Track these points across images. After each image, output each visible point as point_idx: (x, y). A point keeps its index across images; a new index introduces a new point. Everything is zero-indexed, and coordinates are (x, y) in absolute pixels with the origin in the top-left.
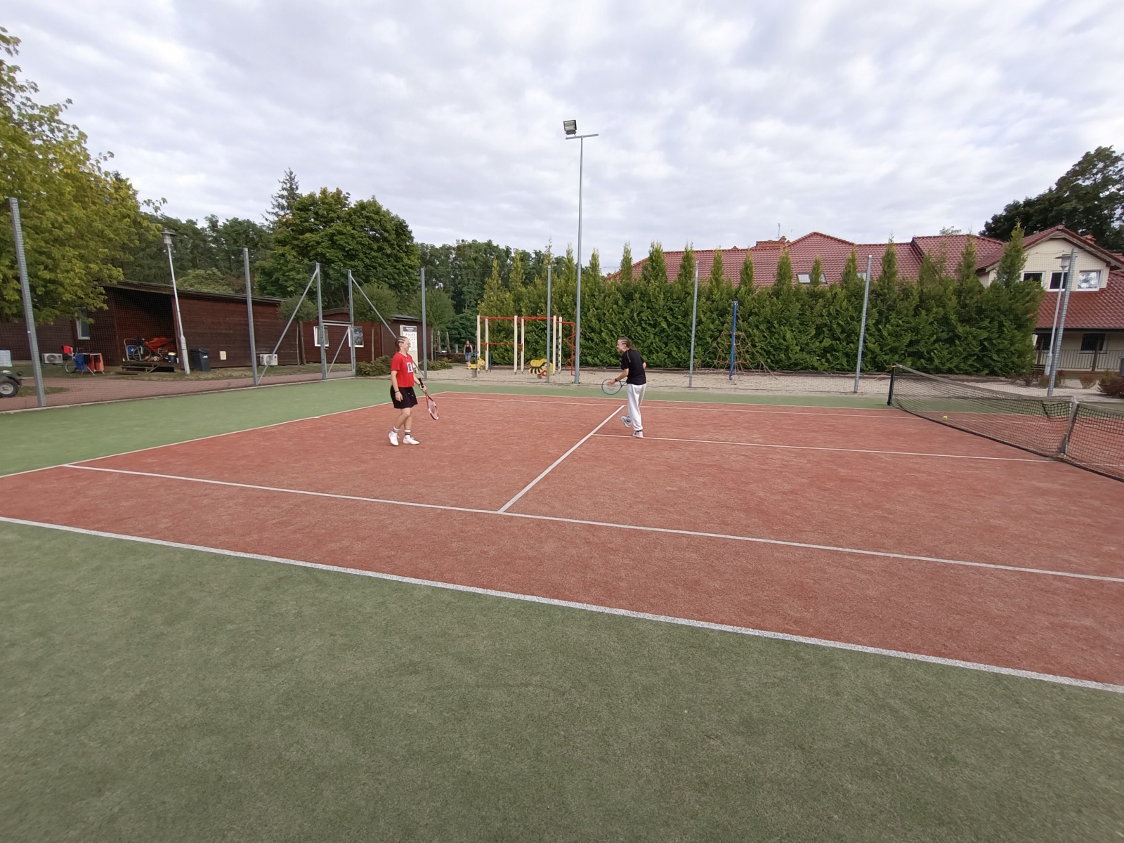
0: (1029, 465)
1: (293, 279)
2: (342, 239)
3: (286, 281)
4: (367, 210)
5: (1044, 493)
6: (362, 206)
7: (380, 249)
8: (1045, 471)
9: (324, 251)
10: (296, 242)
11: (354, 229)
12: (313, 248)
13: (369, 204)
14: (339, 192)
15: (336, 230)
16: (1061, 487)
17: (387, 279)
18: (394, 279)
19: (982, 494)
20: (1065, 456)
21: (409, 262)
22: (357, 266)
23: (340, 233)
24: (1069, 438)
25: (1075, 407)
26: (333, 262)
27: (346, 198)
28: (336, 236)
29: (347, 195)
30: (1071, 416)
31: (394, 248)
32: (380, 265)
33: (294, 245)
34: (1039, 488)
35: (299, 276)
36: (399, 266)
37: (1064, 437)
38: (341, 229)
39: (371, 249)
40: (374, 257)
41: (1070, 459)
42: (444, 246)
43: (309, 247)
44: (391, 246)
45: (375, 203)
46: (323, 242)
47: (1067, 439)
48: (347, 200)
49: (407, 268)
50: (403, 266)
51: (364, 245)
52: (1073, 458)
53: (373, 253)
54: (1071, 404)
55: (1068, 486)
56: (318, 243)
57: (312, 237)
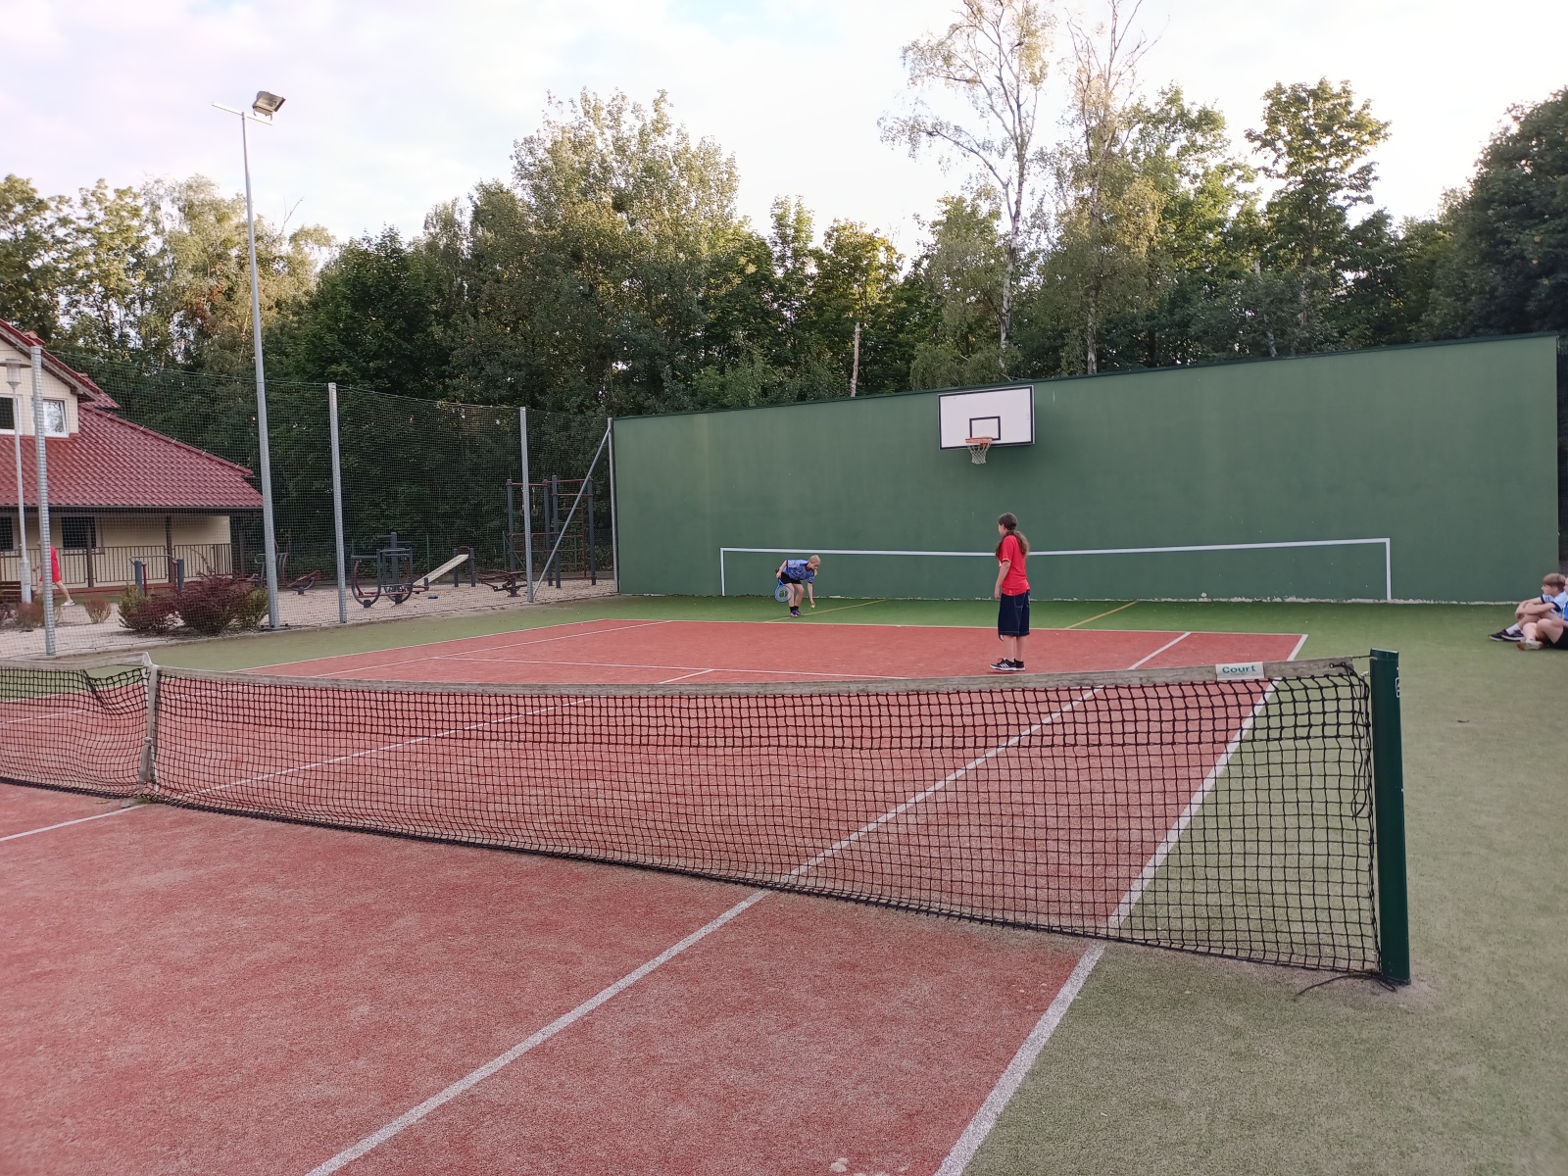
0: (99, 831)
5: (169, 902)
8: (137, 837)
16: (190, 873)
19: (45, 964)
20: (157, 787)
24: (156, 747)
25: (154, 678)
30: (150, 697)
34: (152, 894)
37: (147, 746)
41: (168, 793)
47: (153, 750)
52: (173, 790)
54: (143, 671)
55: (200, 863)
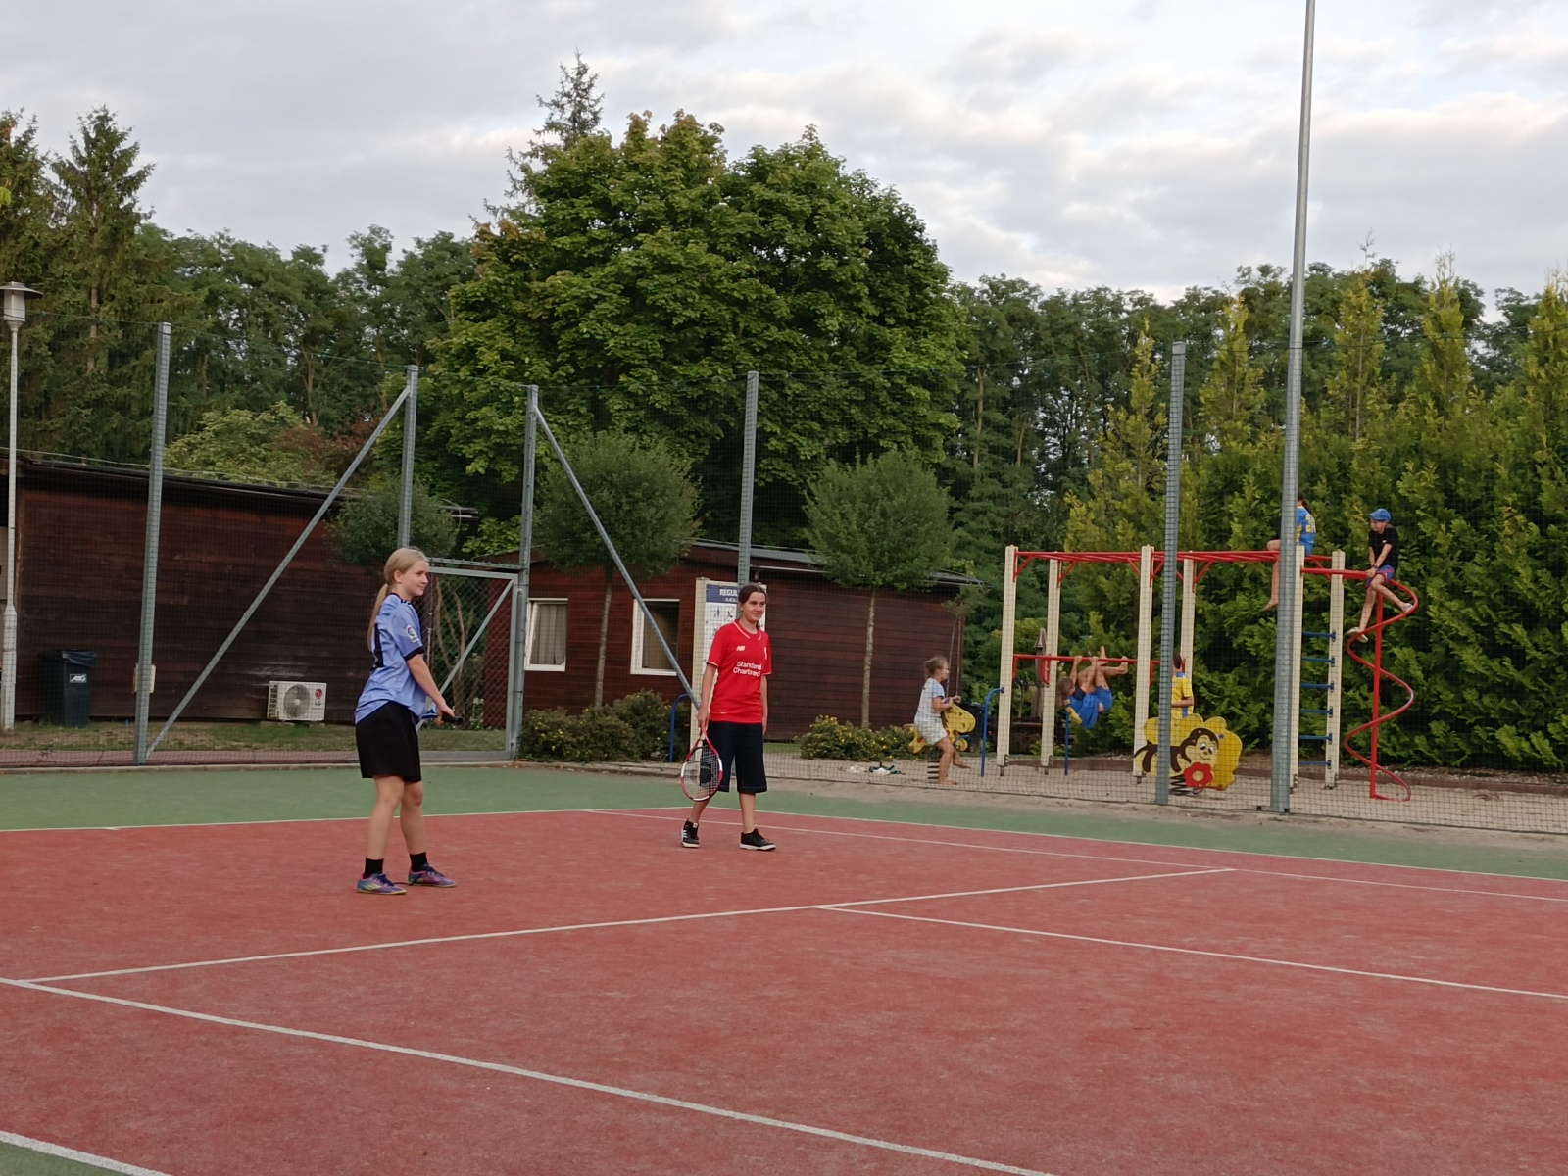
1: (488, 432)
2: (663, 286)
3: (468, 441)
4: (770, 179)
6: (761, 168)
7: (805, 320)
9: (600, 331)
10: (519, 306)
11: (713, 249)
12: (571, 320)
13: (787, 157)
14: (685, 126)
15: (649, 254)
17: (816, 426)
18: (849, 424)
21: (912, 361)
22: (708, 381)
23: (664, 266)
26: (627, 369)
27: (708, 144)
28: (649, 277)
29: (711, 133)
31: (860, 311)
32: (798, 376)
33: (515, 315)
35: (507, 420)
36: (873, 374)
38: (664, 251)
39: (769, 317)
40: (773, 346)
42: (1193, 296)
43: (557, 318)
44: (850, 303)
45: (814, 152)
46: (601, 298)
48: (713, 151)
49: (901, 381)
50: (888, 374)
51: (743, 304)
53: (774, 333)
56: (588, 305)
57: (570, 285)
